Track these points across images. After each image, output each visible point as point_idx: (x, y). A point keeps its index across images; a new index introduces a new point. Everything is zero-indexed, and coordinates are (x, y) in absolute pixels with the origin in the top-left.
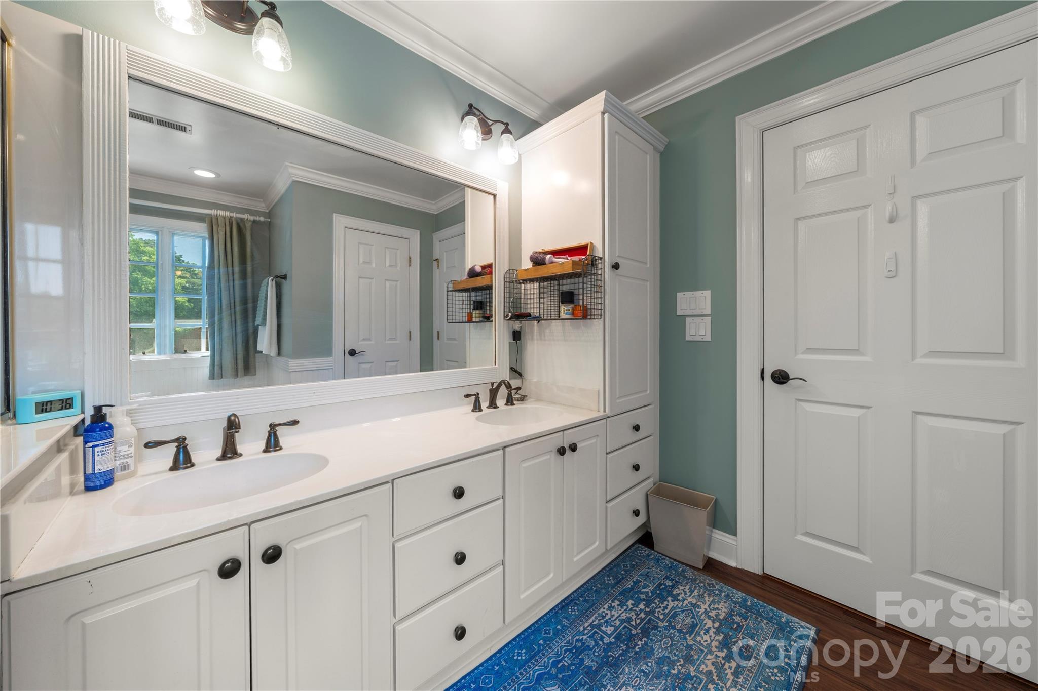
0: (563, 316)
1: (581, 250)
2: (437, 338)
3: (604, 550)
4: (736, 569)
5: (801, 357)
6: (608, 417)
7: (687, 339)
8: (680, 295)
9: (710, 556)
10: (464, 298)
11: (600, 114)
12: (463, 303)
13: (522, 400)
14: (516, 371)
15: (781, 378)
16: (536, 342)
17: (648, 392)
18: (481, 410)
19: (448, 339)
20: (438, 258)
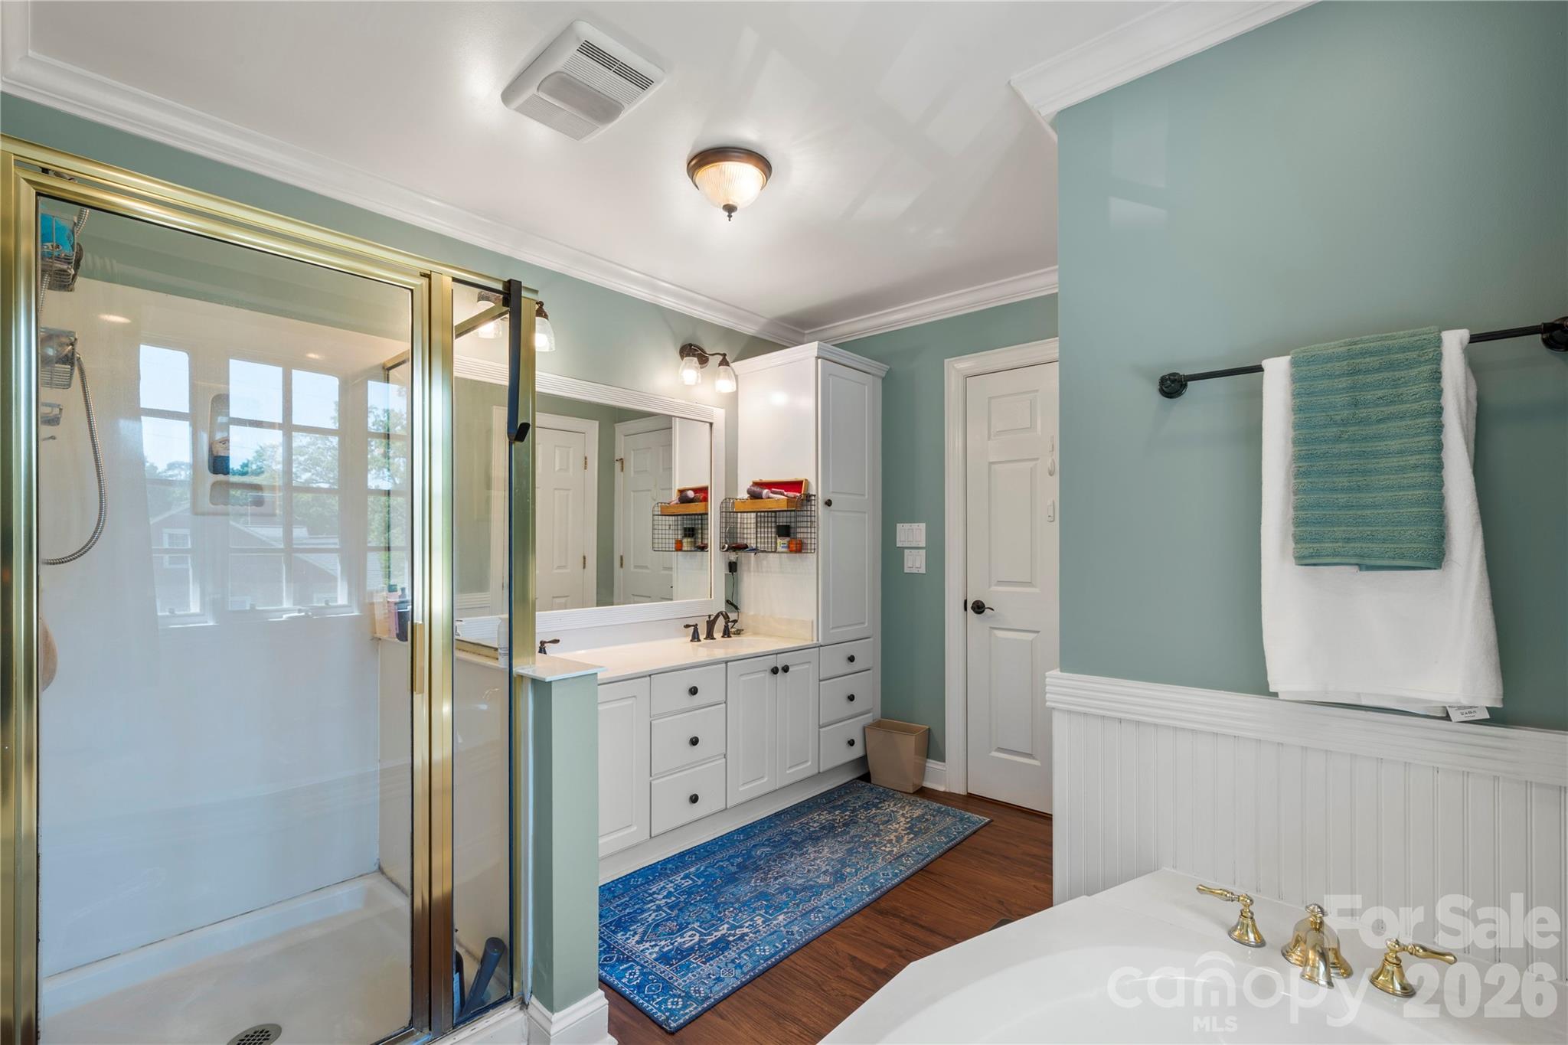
0: (779, 549)
1: (796, 485)
2: (619, 564)
3: (817, 771)
4: (944, 792)
5: (994, 588)
6: (821, 646)
7: (906, 571)
8: (899, 526)
9: (924, 785)
10: (671, 523)
11: (814, 359)
12: (670, 528)
13: (739, 634)
14: (732, 604)
15: (979, 608)
16: (752, 574)
17: (867, 624)
18: (699, 640)
19: (636, 567)
20: (623, 457)
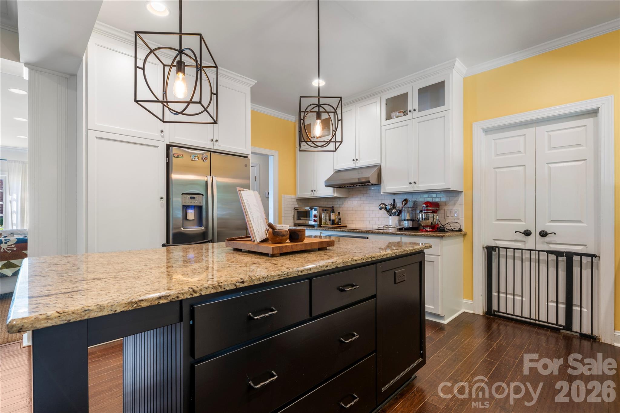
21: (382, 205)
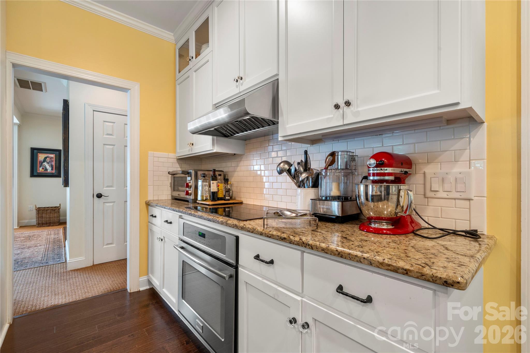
21: (282, 164)
